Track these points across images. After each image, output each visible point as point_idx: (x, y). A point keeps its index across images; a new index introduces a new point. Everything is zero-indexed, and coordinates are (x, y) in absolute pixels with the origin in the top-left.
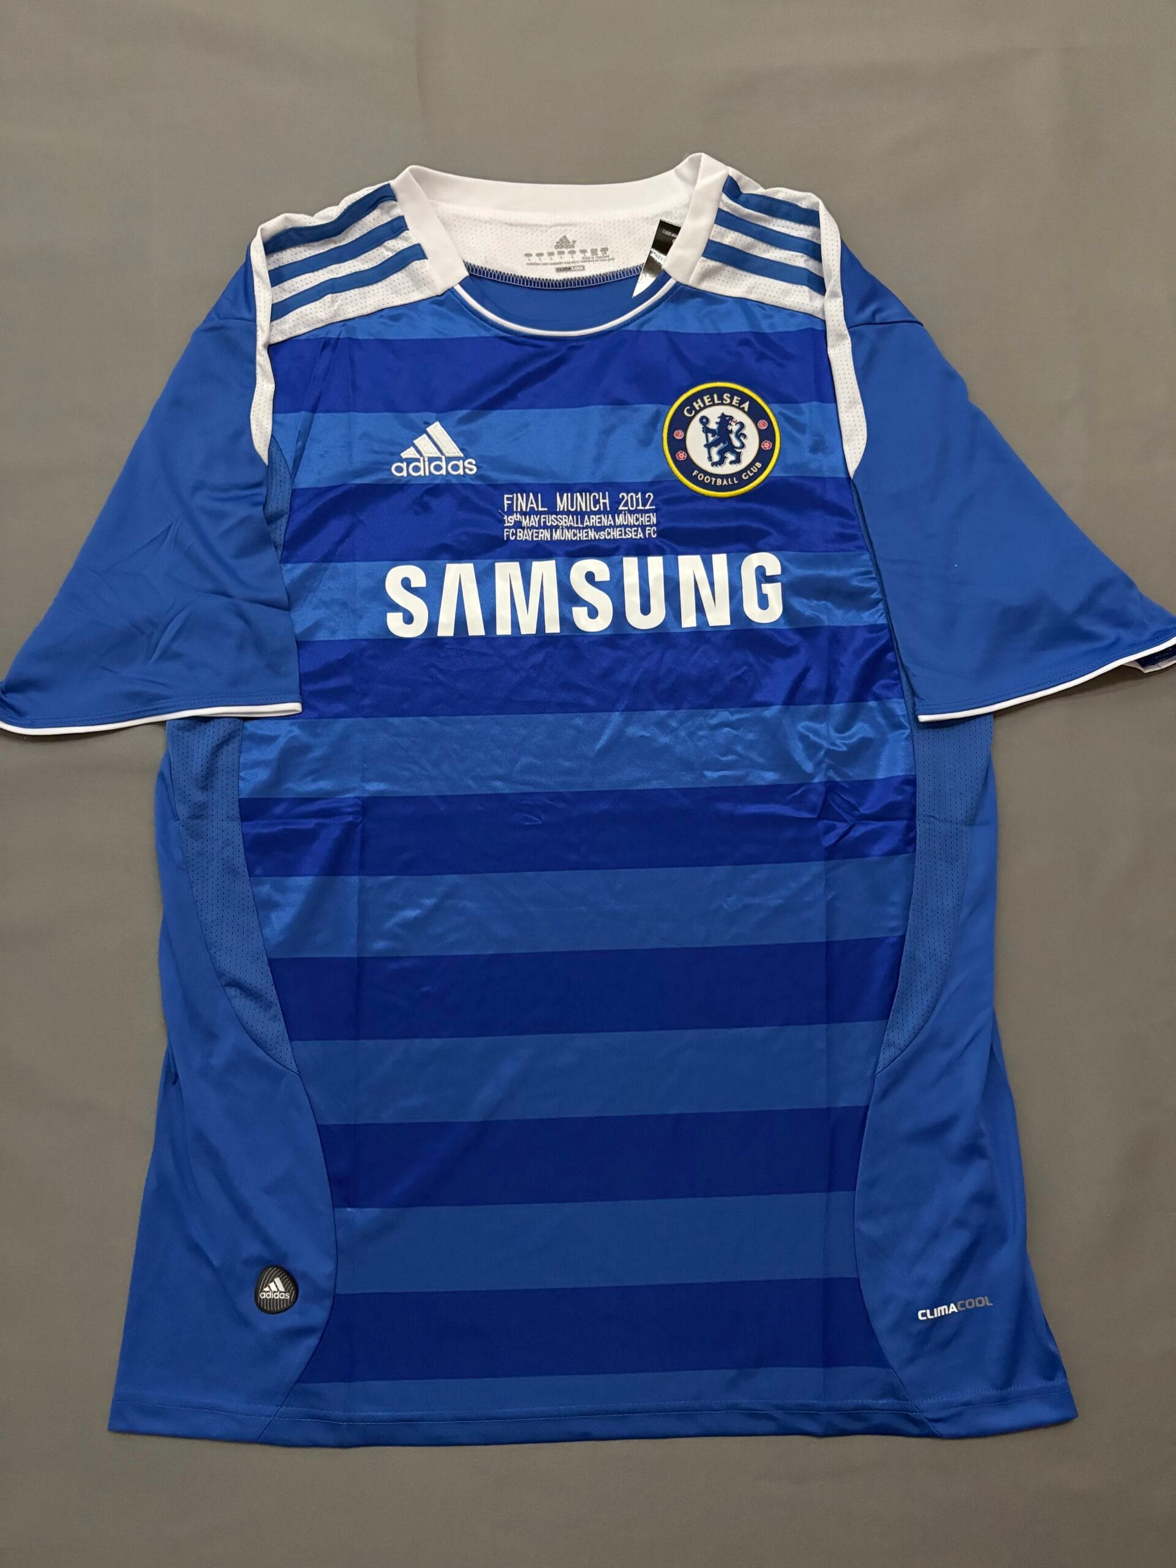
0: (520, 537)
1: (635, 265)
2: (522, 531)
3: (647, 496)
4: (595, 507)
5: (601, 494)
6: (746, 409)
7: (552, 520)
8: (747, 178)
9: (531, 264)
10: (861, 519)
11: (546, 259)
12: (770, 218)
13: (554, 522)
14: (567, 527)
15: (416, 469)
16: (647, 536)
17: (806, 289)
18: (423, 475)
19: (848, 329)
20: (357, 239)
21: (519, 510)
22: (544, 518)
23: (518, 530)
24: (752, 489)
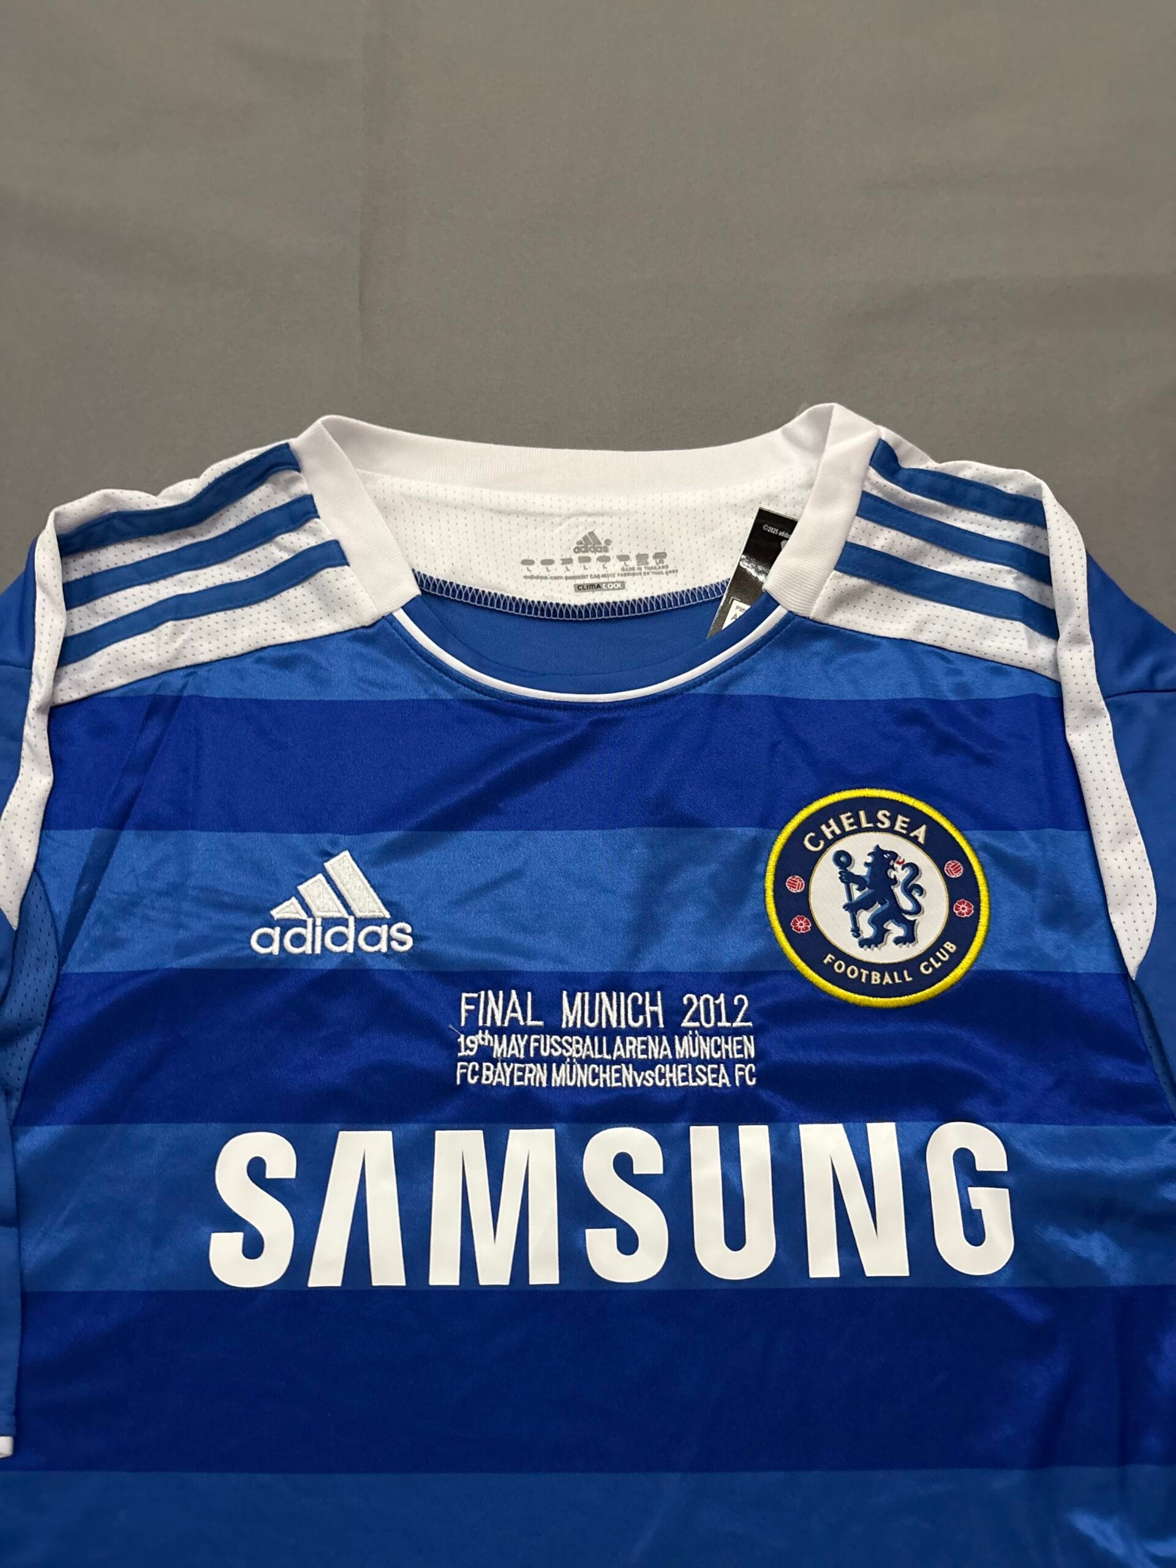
0: (487, 1079)
1: (714, 582)
2: (492, 1067)
3: (736, 1002)
4: (636, 1020)
5: (647, 994)
6: (921, 840)
7: (552, 1047)
8: (910, 445)
9: (532, 577)
10: (1156, 1058)
11: (558, 569)
12: (950, 508)
13: (556, 1050)
14: (581, 1062)
15: (299, 940)
16: (738, 1084)
17: (1020, 626)
18: (309, 952)
19: (1105, 698)
20: (231, 531)
21: (489, 1024)
22: (537, 1041)
23: (485, 1064)
24: (939, 995)
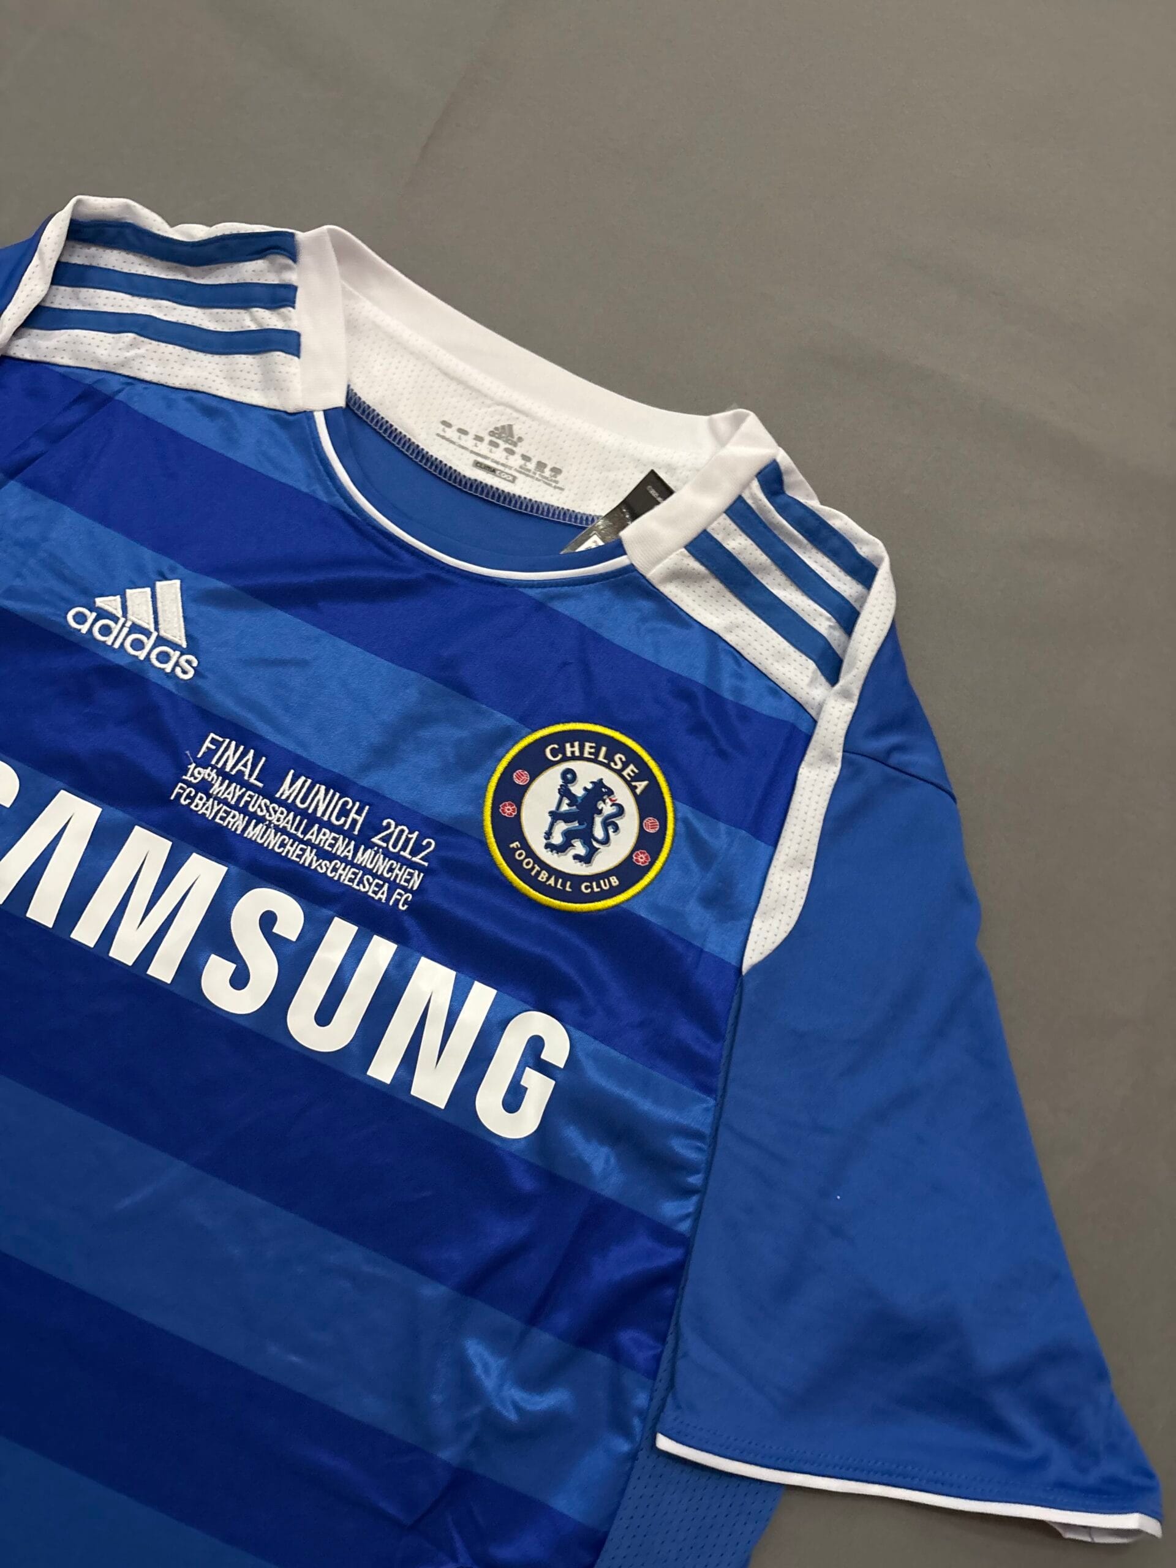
0: (197, 806)
1: (588, 513)
2: (205, 798)
3: (424, 843)
4: (338, 819)
5: (358, 804)
6: (638, 791)
7: (260, 806)
8: (801, 477)
9: (443, 437)
10: (727, 1042)
11: (468, 441)
12: (809, 546)
13: (262, 811)
14: (277, 829)
15: (106, 630)
16: (391, 903)
17: (812, 665)
18: (109, 643)
19: (844, 751)
20: (221, 285)
21: (219, 765)
22: (250, 796)
23: (200, 794)
24: (585, 912)
